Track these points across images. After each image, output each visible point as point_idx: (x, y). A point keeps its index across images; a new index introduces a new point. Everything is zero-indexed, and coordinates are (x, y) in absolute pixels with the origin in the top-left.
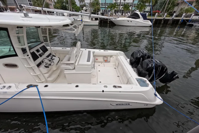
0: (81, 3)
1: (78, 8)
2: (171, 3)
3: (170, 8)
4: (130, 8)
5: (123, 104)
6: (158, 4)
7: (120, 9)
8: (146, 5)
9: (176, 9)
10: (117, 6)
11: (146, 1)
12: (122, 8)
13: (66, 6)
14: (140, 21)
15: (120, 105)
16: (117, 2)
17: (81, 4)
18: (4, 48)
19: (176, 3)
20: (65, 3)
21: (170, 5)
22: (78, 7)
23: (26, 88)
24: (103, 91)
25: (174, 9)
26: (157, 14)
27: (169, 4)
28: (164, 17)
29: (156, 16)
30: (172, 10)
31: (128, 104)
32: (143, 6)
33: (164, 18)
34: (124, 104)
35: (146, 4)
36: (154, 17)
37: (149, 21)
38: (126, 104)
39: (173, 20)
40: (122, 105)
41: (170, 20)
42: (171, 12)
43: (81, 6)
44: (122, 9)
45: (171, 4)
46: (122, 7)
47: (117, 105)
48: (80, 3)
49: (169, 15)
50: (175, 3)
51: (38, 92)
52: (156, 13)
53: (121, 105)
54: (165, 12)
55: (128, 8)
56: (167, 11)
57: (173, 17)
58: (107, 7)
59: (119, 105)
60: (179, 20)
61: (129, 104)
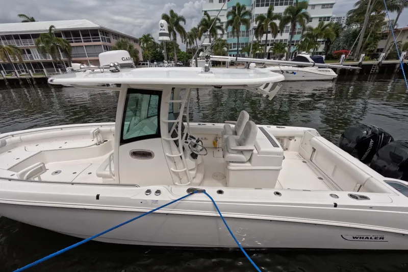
0: (189, 45)
1: (183, 55)
2: (369, 36)
3: (369, 44)
4: (286, 49)
5: (369, 237)
6: (341, 37)
7: (267, 51)
8: (320, 42)
9: (381, 44)
10: (260, 47)
11: (317, 35)
12: (269, 50)
13: (161, 53)
14: (312, 71)
15: (362, 239)
16: (259, 40)
17: (189, 47)
18: (101, 126)
19: (380, 34)
20: (160, 48)
21: (368, 38)
22: (183, 53)
23: (187, 194)
24: (336, 205)
25: (377, 45)
26: (343, 56)
27: (365, 37)
28: (360, 61)
29: (341, 60)
30: (375, 47)
31: (380, 238)
32: (312, 44)
33: (360, 63)
34: (371, 238)
35: (318, 40)
36: (339, 62)
37: (330, 70)
38: (375, 238)
39: (380, 65)
40: (367, 240)
41: (375, 65)
42: (371, 50)
43: (188, 50)
44: (271, 51)
45: (371, 36)
46: (271, 48)
47: (355, 239)
48: (187, 46)
49: (368, 58)
50: (377, 34)
51: (212, 203)
52: (342, 54)
53: (364, 240)
54: (361, 52)
55: (283, 48)
56: (363, 49)
57: (380, 60)
58: (240, 49)
59: (359, 239)
60: (395, 64)
61: (383, 238)
